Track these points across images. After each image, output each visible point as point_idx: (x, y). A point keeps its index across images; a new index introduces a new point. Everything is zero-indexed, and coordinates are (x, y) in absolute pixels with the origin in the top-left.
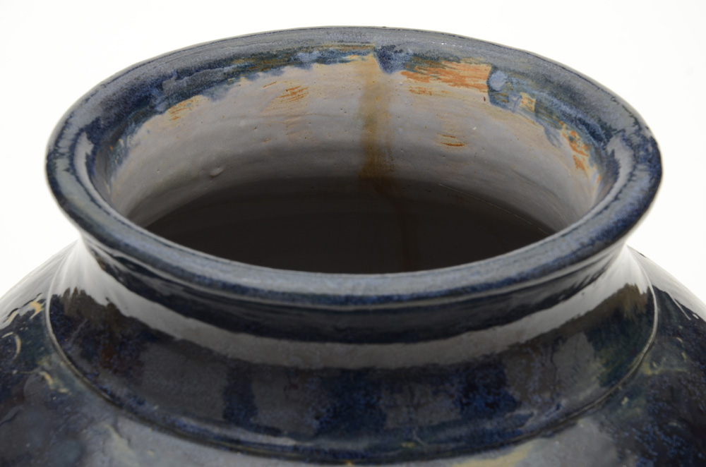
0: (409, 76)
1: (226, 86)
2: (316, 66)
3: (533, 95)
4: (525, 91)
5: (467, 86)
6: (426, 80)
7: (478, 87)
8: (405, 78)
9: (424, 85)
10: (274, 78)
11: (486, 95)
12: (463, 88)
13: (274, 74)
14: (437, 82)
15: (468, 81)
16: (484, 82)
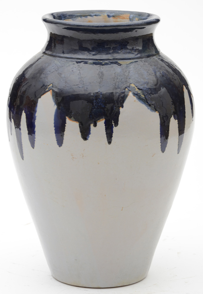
0: (114, 18)
1: (76, 18)
2: (94, 16)
3: (138, 18)
4: (136, 17)
5: (125, 19)
6: (117, 19)
7: (127, 19)
8: (113, 19)
9: (116, 20)
10: (86, 18)
11: (129, 20)
12: (124, 19)
13: (86, 17)
14: (119, 19)
15: (125, 18)
16: (128, 18)
